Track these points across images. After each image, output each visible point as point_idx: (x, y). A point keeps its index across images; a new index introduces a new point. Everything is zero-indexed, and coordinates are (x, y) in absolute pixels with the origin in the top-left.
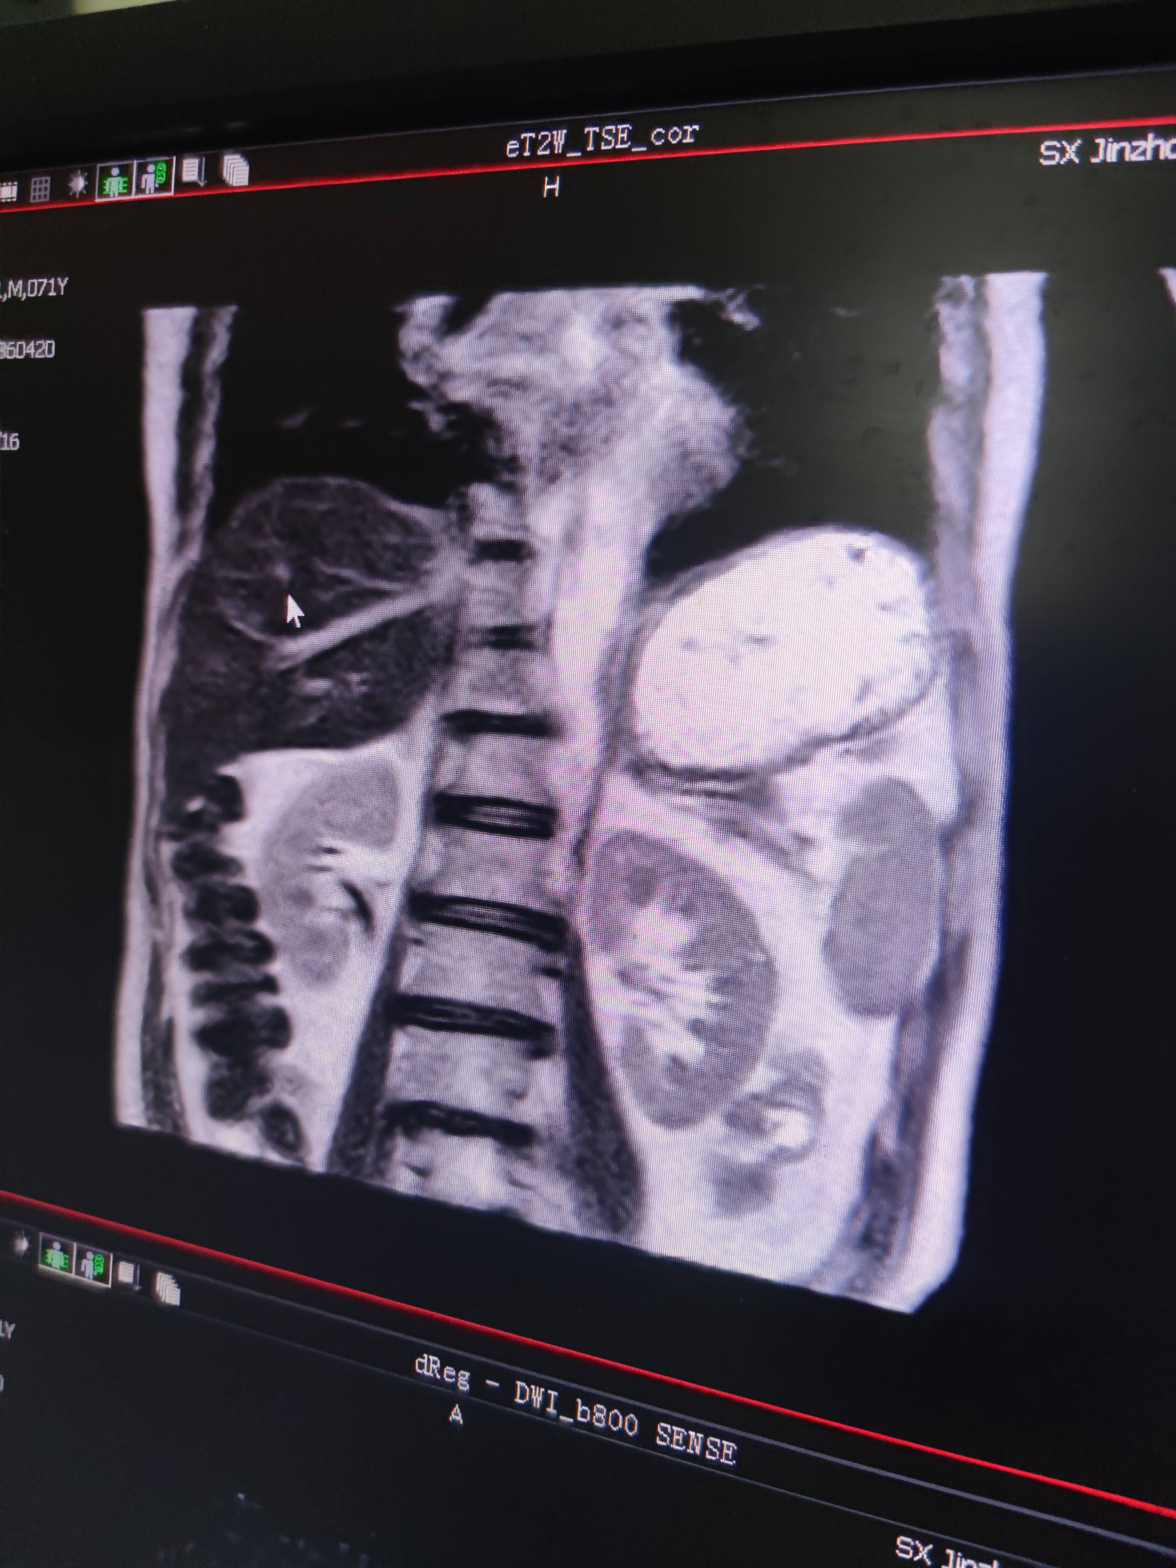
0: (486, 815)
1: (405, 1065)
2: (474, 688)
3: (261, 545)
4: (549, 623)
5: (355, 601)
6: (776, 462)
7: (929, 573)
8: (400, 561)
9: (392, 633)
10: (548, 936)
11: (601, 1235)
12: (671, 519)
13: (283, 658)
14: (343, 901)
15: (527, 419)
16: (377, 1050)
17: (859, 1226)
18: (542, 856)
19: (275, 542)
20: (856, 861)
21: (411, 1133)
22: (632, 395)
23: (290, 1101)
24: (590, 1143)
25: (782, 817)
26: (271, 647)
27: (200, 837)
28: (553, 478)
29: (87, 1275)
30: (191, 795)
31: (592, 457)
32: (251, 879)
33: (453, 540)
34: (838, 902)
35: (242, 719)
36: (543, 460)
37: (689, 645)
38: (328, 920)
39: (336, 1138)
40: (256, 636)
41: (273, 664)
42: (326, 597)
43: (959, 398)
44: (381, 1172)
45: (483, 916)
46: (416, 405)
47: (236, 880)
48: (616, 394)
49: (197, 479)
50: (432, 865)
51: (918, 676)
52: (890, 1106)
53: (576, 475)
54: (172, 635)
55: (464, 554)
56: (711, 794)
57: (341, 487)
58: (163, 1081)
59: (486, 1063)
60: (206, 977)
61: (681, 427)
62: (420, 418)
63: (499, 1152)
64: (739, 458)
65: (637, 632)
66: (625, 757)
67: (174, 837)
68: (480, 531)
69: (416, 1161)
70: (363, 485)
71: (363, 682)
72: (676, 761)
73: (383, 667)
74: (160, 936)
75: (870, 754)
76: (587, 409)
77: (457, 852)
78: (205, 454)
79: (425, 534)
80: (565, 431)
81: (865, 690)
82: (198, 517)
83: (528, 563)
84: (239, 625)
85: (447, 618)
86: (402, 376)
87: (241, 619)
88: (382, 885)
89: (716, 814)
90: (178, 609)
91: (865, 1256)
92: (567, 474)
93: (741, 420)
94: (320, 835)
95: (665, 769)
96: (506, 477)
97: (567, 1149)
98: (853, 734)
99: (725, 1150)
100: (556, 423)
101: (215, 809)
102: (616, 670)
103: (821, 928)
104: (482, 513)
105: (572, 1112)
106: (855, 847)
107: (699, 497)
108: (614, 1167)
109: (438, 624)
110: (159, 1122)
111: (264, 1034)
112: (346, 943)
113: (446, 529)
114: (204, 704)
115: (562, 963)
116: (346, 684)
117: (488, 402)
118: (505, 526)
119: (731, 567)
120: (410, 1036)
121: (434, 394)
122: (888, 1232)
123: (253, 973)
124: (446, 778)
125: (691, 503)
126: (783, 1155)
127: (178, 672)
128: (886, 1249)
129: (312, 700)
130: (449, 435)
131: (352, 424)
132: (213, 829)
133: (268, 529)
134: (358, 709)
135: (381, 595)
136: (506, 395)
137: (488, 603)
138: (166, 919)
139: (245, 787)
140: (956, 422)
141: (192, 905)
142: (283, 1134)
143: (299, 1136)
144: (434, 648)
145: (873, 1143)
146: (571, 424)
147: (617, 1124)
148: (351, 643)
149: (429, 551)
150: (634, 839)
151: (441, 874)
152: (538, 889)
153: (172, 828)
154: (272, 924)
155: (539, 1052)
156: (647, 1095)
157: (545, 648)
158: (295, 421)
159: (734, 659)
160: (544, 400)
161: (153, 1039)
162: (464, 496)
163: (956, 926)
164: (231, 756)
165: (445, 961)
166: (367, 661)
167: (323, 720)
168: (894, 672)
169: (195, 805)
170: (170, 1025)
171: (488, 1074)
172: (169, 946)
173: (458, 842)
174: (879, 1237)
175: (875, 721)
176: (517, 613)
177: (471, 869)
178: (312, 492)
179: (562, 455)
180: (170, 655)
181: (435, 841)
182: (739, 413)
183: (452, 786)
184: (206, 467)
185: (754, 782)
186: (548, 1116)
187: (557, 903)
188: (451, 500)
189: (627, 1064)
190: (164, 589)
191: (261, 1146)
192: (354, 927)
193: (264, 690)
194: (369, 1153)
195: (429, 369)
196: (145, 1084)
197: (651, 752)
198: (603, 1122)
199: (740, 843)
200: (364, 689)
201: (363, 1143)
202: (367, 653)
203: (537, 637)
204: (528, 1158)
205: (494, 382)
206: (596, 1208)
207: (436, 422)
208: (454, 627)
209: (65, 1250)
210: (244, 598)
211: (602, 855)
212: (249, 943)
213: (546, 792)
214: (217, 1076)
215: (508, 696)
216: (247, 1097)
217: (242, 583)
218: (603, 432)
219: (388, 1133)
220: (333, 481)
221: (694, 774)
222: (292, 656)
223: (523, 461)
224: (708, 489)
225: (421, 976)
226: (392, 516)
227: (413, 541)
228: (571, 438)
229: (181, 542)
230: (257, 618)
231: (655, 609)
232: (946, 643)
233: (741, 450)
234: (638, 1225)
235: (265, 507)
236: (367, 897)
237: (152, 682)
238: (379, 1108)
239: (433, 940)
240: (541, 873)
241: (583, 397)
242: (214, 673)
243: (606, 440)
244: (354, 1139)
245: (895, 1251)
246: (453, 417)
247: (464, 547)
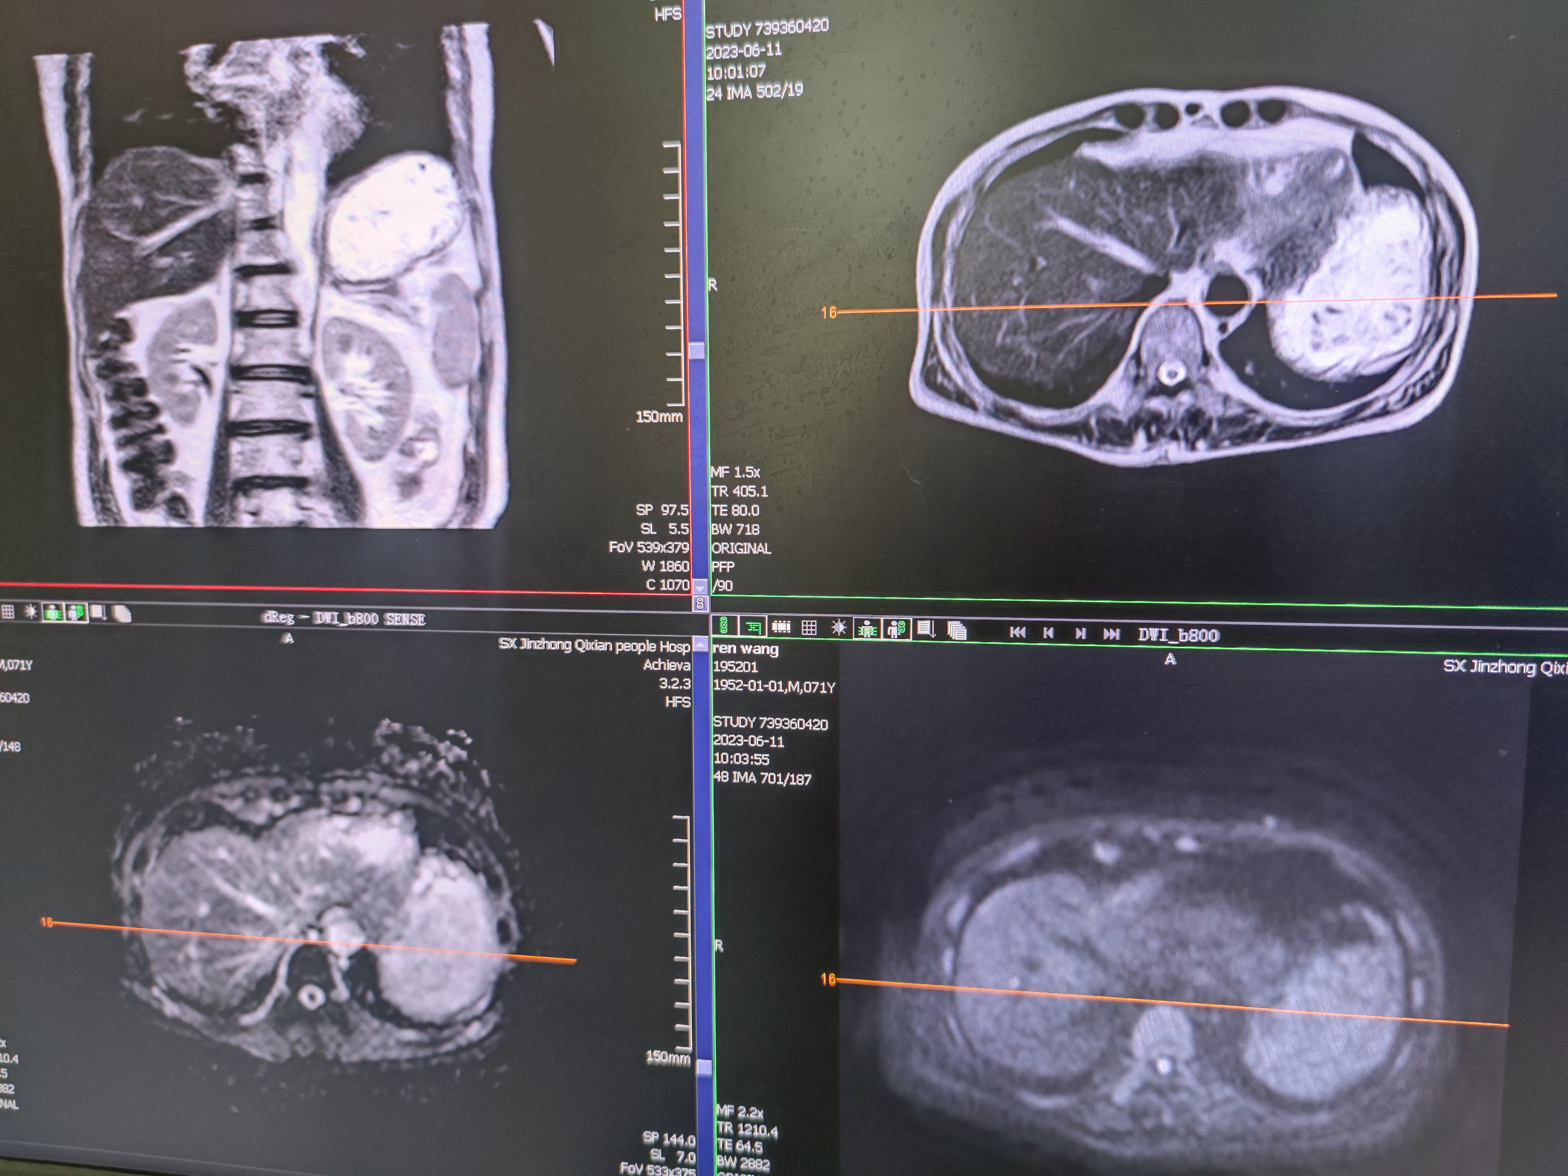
0: (264, 319)
1: (240, 458)
2: (249, 253)
3: (123, 188)
4: (282, 213)
5: (180, 213)
6: (381, 124)
7: (455, 173)
8: (201, 189)
9: (202, 228)
10: (303, 377)
11: (348, 525)
12: (336, 155)
13: (144, 249)
14: (195, 377)
15: (258, 109)
16: (223, 453)
17: (465, 491)
18: (294, 337)
19: (131, 186)
20: (440, 316)
21: (246, 494)
22: (306, 92)
23: (180, 490)
24: (336, 479)
25: (405, 299)
26: (136, 244)
27: (109, 354)
28: (274, 138)
29: (73, 619)
30: (101, 331)
31: (292, 127)
32: (144, 372)
33: (228, 175)
34: (436, 335)
35: (125, 285)
36: (268, 130)
37: (352, 218)
38: (187, 389)
39: (207, 506)
40: (127, 238)
41: (138, 253)
42: (164, 213)
43: (458, 87)
44: (233, 519)
45: (268, 373)
46: (199, 104)
47: (133, 375)
48: (300, 93)
49: (81, 153)
50: (239, 349)
51: (456, 223)
52: (471, 430)
53: (286, 137)
54: (79, 244)
55: (234, 183)
56: (372, 291)
57: (164, 153)
58: (105, 496)
59: (280, 449)
60: (124, 432)
61: (334, 109)
62: (201, 111)
63: (294, 494)
64: (363, 122)
65: (326, 215)
66: (329, 278)
67: (94, 357)
68: (241, 169)
69: (251, 508)
70: (176, 150)
71: (190, 257)
72: (353, 278)
73: (199, 248)
74: (93, 414)
75: (440, 262)
76: (287, 102)
77: (251, 341)
78: (85, 139)
79: (212, 173)
80: (277, 114)
81: (434, 232)
82: (86, 175)
83: (267, 184)
84: (117, 233)
85: (230, 217)
86: (188, 89)
87: (118, 229)
88: (214, 364)
89: (375, 302)
90: (80, 228)
91: (469, 506)
92: (281, 136)
93: (362, 103)
94: (178, 342)
95: (349, 282)
96: (251, 140)
97: (326, 485)
98: (432, 253)
99: (400, 468)
100: (272, 110)
101: (116, 337)
102: (319, 236)
103: (428, 351)
104: (242, 160)
105: (327, 465)
106: (440, 308)
107: (347, 144)
108: (350, 489)
109: (226, 221)
110: (106, 521)
111: (161, 457)
112: (198, 399)
113: (223, 171)
114: (103, 280)
115: (311, 389)
116: (180, 259)
117: (236, 101)
118: (254, 166)
119: (366, 177)
120: (241, 442)
121: (208, 98)
122: (476, 492)
123: (150, 425)
124: (240, 303)
125: (344, 147)
126: (427, 464)
127: (85, 263)
128: (476, 500)
129: (162, 270)
130: (219, 120)
131: (166, 117)
132: (116, 348)
133: (126, 178)
134: (189, 272)
135: (193, 208)
136: (245, 97)
137: (248, 207)
138: (95, 404)
139: (131, 323)
140: (459, 98)
141: (110, 394)
142: (177, 510)
143: (187, 509)
144: (225, 234)
145: (465, 449)
146: (280, 110)
147: (348, 467)
148: (180, 236)
149: (215, 182)
150: (338, 320)
151: (245, 354)
152: (295, 354)
153: (93, 352)
154: (158, 395)
155: (306, 437)
156: (360, 448)
157: (282, 228)
158: (134, 117)
159: (375, 224)
160: (265, 98)
161: (96, 474)
162: (230, 151)
163: (487, 340)
164: (121, 307)
165: (253, 399)
166: (190, 245)
167: (171, 280)
168: (445, 222)
169: (105, 337)
170: (106, 463)
171: (282, 454)
172: (100, 418)
173: (251, 336)
174: (473, 495)
175: (441, 246)
176: (266, 211)
177: (260, 348)
178: (149, 156)
179: (277, 126)
180: (79, 254)
181: (240, 336)
182: (361, 99)
183: (245, 306)
184: (86, 147)
185: (391, 283)
186: (315, 470)
187: (305, 359)
188: (224, 154)
189: (350, 435)
190: (70, 218)
191: (167, 520)
192: (202, 390)
193: (136, 268)
194: (225, 510)
195: (203, 85)
196: (94, 500)
197: (341, 275)
198: (341, 466)
199: (388, 315)
200: (192, 260)
201: (222, 505)
202: (190, 241)
203: (276, 222)
204: (307, 494)
205: (237, 89)
206: (344, 511)
207: (211, 113)
208: (234, 222)
209: (58, 607)
210: (118, 218)
211: (325, 332)
212: (145, 409)
213: (292, 303)
214: (136, 487)
215: (267, 254)
216: (155, 494)
217: (115, 210)
218: (296, 113)
219: (234, 496)
220: (160, 149)
221: (361, 283)
222: (148, 247)
223: (258, 131)
224: (351, 140)
225: (241, 411)
226: (194, 165)
227: (207, 177)
228: (281, 117)
229: (77, 190)
230: (127, 227)
231: (333, 201)
232: (467, 205)
233: (364, 118)
234: (365, 516)
235: (123, 166)
236: (207, 373)
237: (70, 271)
238: (229, 485)
239: (245, 390)
240: (295, 345)
241: (285, 96)
242: (106, 261)
243: (299, 118)
244: (217, 504)
245: (481, 501)
246: (220, 110)
247: (234, 179)
